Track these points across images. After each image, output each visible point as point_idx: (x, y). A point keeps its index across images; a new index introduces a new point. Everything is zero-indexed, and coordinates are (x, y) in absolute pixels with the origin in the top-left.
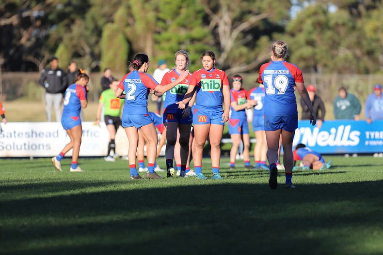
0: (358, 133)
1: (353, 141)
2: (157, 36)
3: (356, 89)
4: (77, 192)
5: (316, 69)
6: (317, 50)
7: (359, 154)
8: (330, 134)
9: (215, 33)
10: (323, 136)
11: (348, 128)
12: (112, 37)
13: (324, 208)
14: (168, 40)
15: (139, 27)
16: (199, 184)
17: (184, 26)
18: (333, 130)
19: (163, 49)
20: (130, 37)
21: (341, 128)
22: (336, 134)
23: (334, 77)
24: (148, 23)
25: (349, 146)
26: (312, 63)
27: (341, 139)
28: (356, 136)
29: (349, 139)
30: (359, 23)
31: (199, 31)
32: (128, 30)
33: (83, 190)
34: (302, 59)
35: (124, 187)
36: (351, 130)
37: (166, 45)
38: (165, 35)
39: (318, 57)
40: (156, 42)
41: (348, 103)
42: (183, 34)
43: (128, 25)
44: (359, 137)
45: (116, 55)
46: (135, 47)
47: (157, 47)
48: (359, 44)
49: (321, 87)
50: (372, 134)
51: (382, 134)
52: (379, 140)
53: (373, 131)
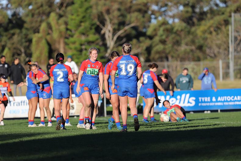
0: (194, 98)
1: (191, 103)
2: (66, 40)
3: (193, 71)
4: (17, 140)
5: (167, 59)
6: (167, 47)
7: (195, 112)
8: (177, 99)
9: (103, 38)
10: (172, 101)
11: (188, 95)
12: (38, 42)
13: (173, 146)
14: (74, 43)
15: (55, 35)
16: (95, 133)
17: (83, 34)
18: (179, 97)
19: (71, 49)
20: (50, 41)
21: (183, 96)
22: (180, 99)
23: (179, 63)
24: (60, 32)
25: (189, 107)
26: (164, 55)
27: (184, 103)
28: (193, 100)
29: (189, 102)
30: (193, 29)
31: (92, 37)
32: (48, 37)
33: (21, 139)
34: (158, 52)
35: (47, 136)
36: (190, 97)
37: (72, 46)
38: (71, 39)
39: (167, 51)
40: (66, 44)
41: (187, 79)
42: (83, 38)
43: (49, 34)
44: (195, 101)
45: (41, 53)
46: (53, 47)
47: (67, 47)
48: (193, 42)
49: (171, 70)
50: (203, 99)
51: (209, 98)
52: (208, 102)
53: (203, 97)
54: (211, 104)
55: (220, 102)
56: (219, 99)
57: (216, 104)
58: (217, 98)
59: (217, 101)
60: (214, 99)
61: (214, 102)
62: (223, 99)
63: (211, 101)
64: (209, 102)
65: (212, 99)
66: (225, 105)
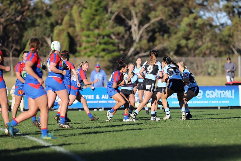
50: (86, 96)
51: (93, 96)
52: (91, 100)
53: (87, 95)
54: (95, 102)
55: (104, 100)
56: (103, 97)
57: (100, 102)
58: (100, 96)
59: (101, 99)
60: (98, 97)
61: (98, 100)
62: (107, 97)
63: (95, 99)
64: (93, 100)
65: (96, 96)
66: (109, 103)
